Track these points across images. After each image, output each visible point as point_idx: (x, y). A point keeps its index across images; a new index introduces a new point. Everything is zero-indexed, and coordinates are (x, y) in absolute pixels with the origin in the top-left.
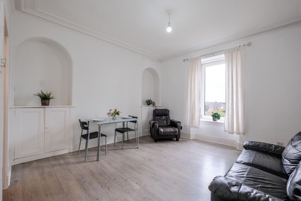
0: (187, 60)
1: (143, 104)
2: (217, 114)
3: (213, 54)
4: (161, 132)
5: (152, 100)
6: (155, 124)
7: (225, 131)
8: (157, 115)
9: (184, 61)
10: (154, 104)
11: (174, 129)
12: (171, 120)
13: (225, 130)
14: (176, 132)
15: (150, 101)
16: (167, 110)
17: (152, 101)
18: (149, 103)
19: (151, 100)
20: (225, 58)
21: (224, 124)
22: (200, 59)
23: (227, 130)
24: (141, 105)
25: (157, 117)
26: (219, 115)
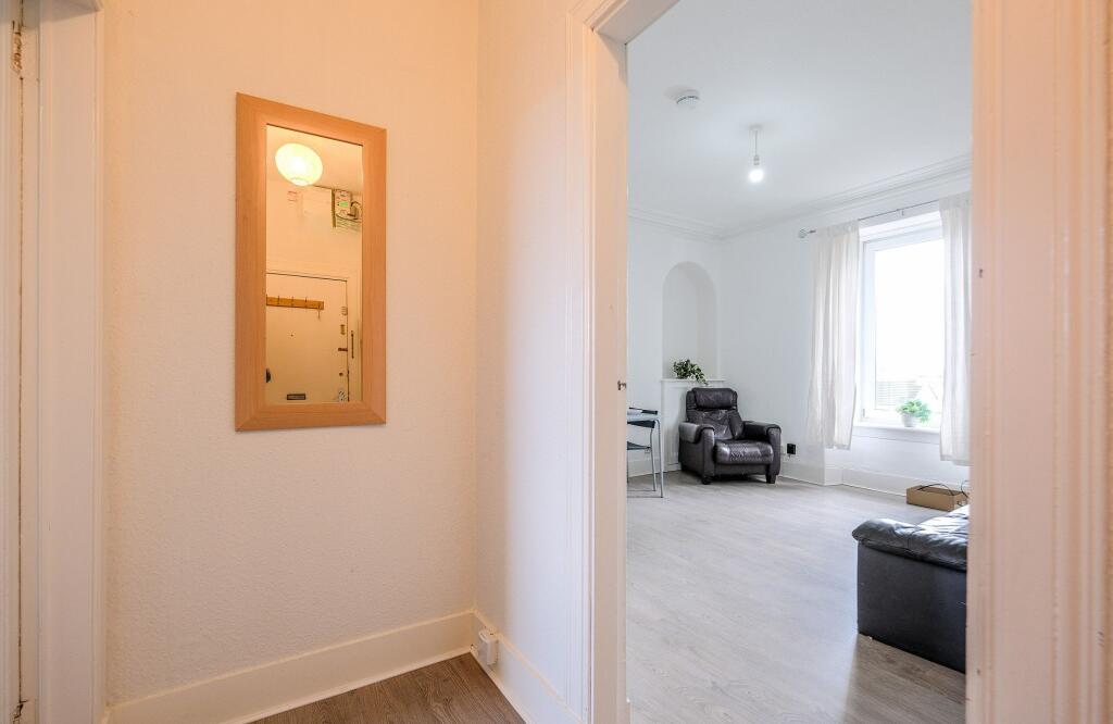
0: (812, 232)
1: (667, 375)
2: (918, 404)
3: (901, 212)
4: (725, 455)
5: (692, 362)
6: (706, 431)
7: (943, 457)
8: (701, 408)
9: (802, 235)
10: (698, 374)
11: (760, 447)
12: (744, 423)
13: (944, 453)
14: (766, 454)
15: (686, 365)
16: (729, 390)
17: (692, 366)
18: (684, 370)
19: (688, 361)
20: (941, 223)
21: (938, 435)
22: (856, 229)
23: (950, 453)
24: (660, 377)
25: (699, 413)
26: (925, 406)
